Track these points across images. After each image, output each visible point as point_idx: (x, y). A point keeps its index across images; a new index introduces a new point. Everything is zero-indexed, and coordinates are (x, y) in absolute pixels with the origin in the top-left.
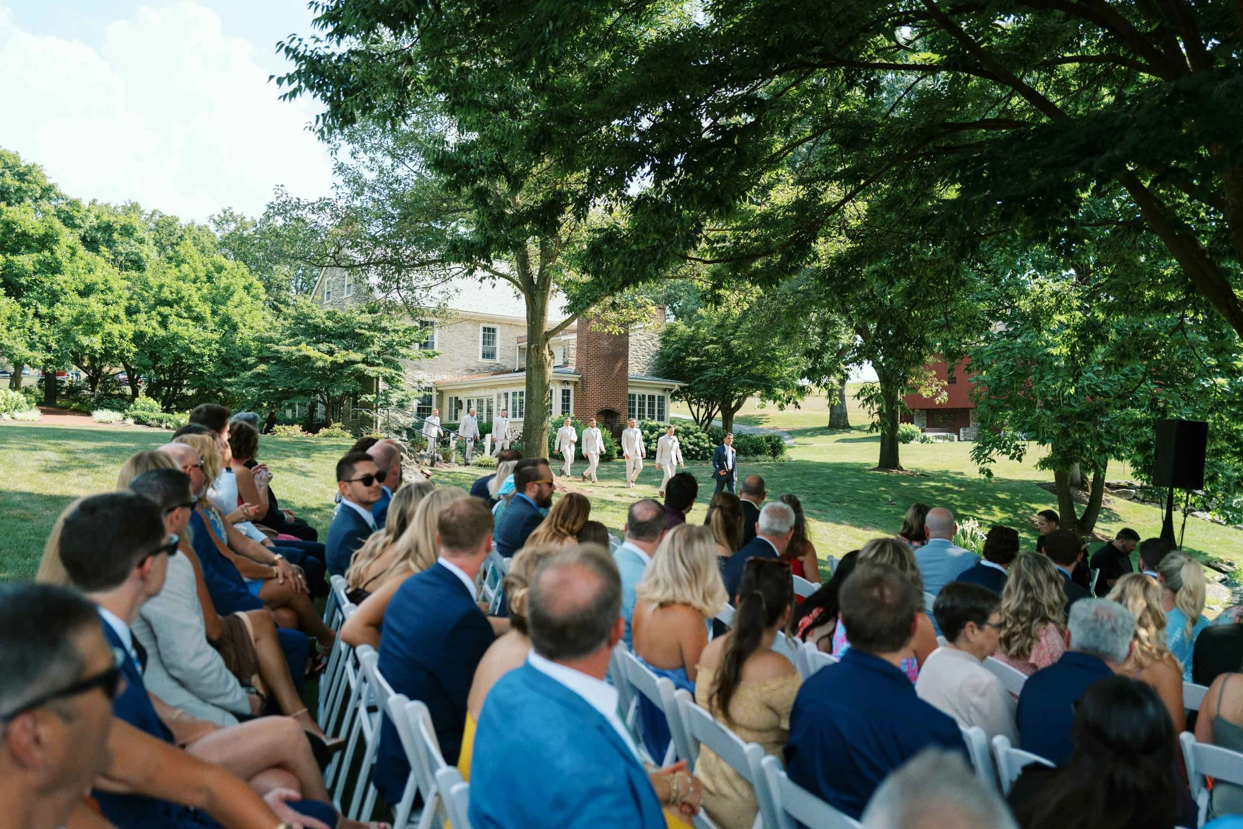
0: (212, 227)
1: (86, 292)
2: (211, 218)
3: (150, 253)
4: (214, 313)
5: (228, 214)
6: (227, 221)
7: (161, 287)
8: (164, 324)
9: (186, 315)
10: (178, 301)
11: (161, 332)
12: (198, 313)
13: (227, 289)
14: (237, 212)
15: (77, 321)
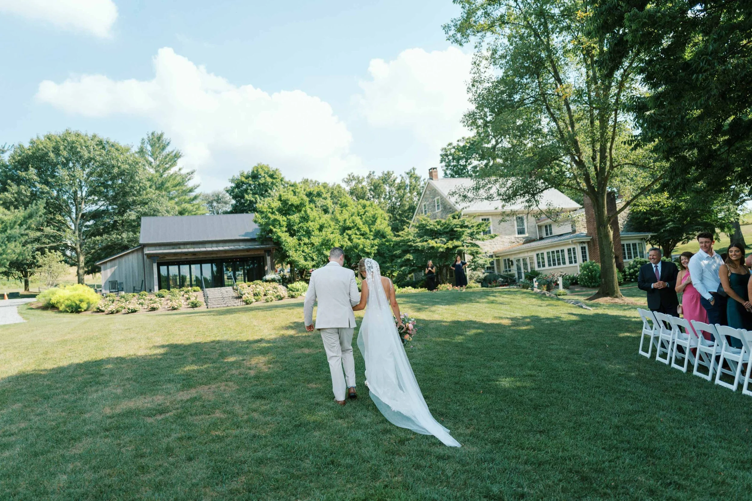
0: (344, 185)
1: (321, 229)
2: (343, 180)
3: (329, 202)
4: (371, 231)
5: (351, 177)
6: (351, 180)
7: (345, 220)
8: (350, 239)
9: (358, 233)
10: (353, 227)
11: (349, 244)
12: (364, 231)
13: (374, 217)
14: (356, 175)
15: (322, 244)
